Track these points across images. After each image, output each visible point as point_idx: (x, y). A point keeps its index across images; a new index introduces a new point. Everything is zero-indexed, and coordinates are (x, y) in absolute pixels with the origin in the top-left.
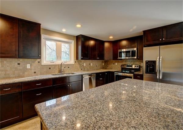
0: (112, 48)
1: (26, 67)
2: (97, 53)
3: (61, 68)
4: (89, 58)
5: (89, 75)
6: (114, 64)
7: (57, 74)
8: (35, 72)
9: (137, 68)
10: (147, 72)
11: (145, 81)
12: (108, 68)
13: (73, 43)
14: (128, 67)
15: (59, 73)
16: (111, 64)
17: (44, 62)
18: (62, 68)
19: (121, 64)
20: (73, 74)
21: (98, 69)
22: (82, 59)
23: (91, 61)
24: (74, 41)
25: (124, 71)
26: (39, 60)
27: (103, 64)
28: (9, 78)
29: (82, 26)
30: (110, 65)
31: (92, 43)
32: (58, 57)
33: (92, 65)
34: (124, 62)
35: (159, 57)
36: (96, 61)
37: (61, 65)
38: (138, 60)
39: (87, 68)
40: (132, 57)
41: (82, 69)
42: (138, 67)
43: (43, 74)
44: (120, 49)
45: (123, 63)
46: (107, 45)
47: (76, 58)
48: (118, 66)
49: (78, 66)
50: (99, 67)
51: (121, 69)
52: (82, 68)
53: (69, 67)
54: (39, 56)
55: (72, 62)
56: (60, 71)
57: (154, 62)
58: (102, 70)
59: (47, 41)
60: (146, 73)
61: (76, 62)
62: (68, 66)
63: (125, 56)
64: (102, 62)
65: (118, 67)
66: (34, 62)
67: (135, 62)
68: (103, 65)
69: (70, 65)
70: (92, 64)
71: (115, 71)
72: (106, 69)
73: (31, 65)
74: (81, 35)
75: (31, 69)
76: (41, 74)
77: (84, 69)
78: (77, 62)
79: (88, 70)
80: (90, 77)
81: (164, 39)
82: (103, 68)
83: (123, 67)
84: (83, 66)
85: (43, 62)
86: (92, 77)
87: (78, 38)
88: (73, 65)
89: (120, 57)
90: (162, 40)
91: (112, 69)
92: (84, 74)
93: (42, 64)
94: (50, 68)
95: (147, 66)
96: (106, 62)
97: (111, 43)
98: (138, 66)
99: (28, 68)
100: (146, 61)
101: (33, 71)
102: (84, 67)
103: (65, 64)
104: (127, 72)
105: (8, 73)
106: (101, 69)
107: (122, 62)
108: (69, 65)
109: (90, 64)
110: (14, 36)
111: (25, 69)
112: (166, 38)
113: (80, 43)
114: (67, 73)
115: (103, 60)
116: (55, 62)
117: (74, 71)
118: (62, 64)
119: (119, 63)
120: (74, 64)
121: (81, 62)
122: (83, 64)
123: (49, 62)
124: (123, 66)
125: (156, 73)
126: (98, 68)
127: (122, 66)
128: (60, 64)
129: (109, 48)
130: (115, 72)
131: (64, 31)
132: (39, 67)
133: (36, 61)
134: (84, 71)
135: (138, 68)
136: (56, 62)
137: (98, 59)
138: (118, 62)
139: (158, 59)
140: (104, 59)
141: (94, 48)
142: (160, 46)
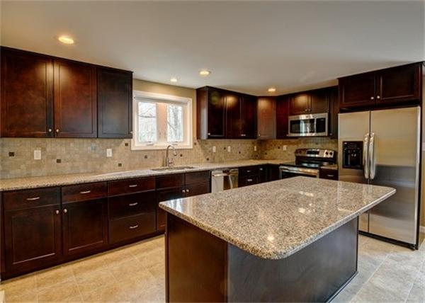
0: (275, 112)
1: (106, 154)
2: (240, 123)
3: (167, 156)
4: (223, 135)
5: (224, 172)
6: (279, 148)
7: (159, 168)
8: (120, 165)
9: (329, 156)
10: (345, 165)
11: (341, 182)
12: (266, 156)
13: (190, 103)
14: (312, 156)
15: (163, 166)
16: (273, 149)
17: (136, 145)
18: (169, 156)
19: (295, 148)
20: (190, 168)
21: (243, 159)
22: (209, 137)
23: (227, 140)
24: (191, 100)
25: (305, 165)
26: (126, 141)
27: (255, 147)
28: (78, 174)
29: (210, 72)
30: (272, 151)
31: (230, 100)
32: (160, 134)
33: (229, 150)
34: (302, 144)
35: (368, 134)
36: (239, 141)
37: (168, 150)
38: (332, 138)
39: (219, 156)
40: (317, 132)
41: (208, 159)
42: (331, 154)
43: (134, 168)
44: (292, 114)
45: (300, 146)
46: (262, 104)
47: (195, 136)
48: (289, 153)
49: (201, 152)
50: (246, 155)
51: (294, 160)
52: (208, 157)
53: (181, 155)
54: (129, 133)
55: (188, 144)
56: (166, 163)
57: (360, 144)
58: (252, 160)
59: (140, 103)
60: (343, 167)
61: (195, 144)
62: (181, 153)
63: (308, 130)
64: (253, 143)
65: (289, 155)
66: (118, 145)
67: (326, 143)
68: (255, 150)
69: (183, 149)
70: (229, 147)
71: (282, 163)
72: (261, 159)
73: (113, 151)
74: (207, 87)
75: (113, 158)
76: (130, 168)
77: (214, 159)
78: (197, 143)
79: (221, 162)
80: (225, 175)
81: (378, 97)
82: (255, 157)
83: (299, 155)
84: (211, 151)
85: (134, 143)
86: (230, 176)
87: (200, 93)
88: (191, 149)
89: (291, 132)
90: (376, 98)
91: (274, 159)
92: (213, 170)
93: (133, 149)
94: (146, 157)
95: (347, 151)
96: (262, 143)
97: (272, 102)
98: (333, 152)
99: (108, 155)
100: (344, 142)
101: (117, 163)
102: (212, 154)
103: (176, 147)
104: (313, 165)
105: (76, 164)
106: (250, 159)
107: (297, 144)
108: (181, 149)
109: (225, 148)
110: (90, 99)
111: (104, 158)
112: (384, 96)
113: (205, 103)
114: (179, 166)
115: (256, 140)
116: (155, 145)
117: (193, 163)
118: (170, 148)
119: (291, 146)
120: (192, 147)
121: (206, 144)
122: (210, 149)
123: (145, 145)
124: (300, 152)
125: (362, 168)
126: (244, 157)
127: (297, 152)
128: (166, 148)
129: (266, 112)
130: (281, 165)
131: (174, 81)
132: (127, 155)
133: (121, 142)
134: (213, 162)
135: (332, 156)
136: (158, 145)
137: (244, 138)
138: (290, 144)
139: (366, 139)
140: (256, 138)
141: (234, 111)
142: (372, 112)
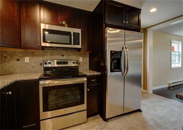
6: (18, 60)
30: (6, 63)
48: (33, 65)
100: (111, 52)
119: (35, 58)
139: (125, 50)
142: (126, 31)
